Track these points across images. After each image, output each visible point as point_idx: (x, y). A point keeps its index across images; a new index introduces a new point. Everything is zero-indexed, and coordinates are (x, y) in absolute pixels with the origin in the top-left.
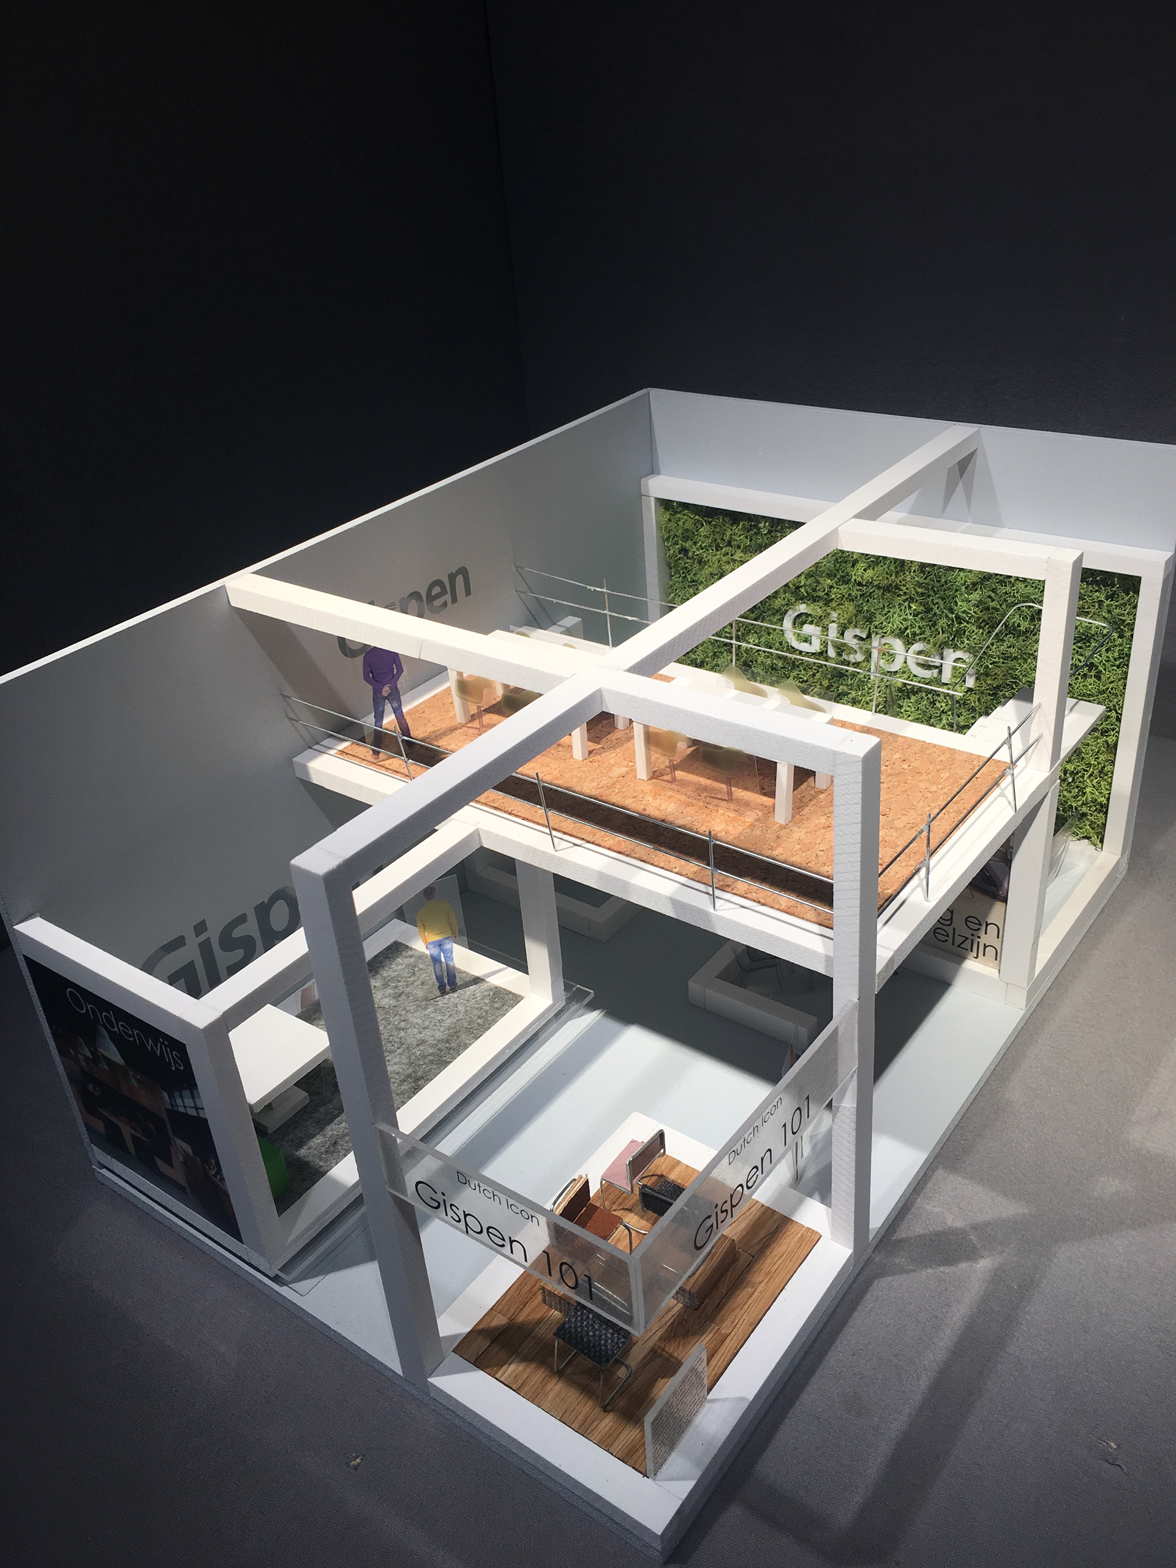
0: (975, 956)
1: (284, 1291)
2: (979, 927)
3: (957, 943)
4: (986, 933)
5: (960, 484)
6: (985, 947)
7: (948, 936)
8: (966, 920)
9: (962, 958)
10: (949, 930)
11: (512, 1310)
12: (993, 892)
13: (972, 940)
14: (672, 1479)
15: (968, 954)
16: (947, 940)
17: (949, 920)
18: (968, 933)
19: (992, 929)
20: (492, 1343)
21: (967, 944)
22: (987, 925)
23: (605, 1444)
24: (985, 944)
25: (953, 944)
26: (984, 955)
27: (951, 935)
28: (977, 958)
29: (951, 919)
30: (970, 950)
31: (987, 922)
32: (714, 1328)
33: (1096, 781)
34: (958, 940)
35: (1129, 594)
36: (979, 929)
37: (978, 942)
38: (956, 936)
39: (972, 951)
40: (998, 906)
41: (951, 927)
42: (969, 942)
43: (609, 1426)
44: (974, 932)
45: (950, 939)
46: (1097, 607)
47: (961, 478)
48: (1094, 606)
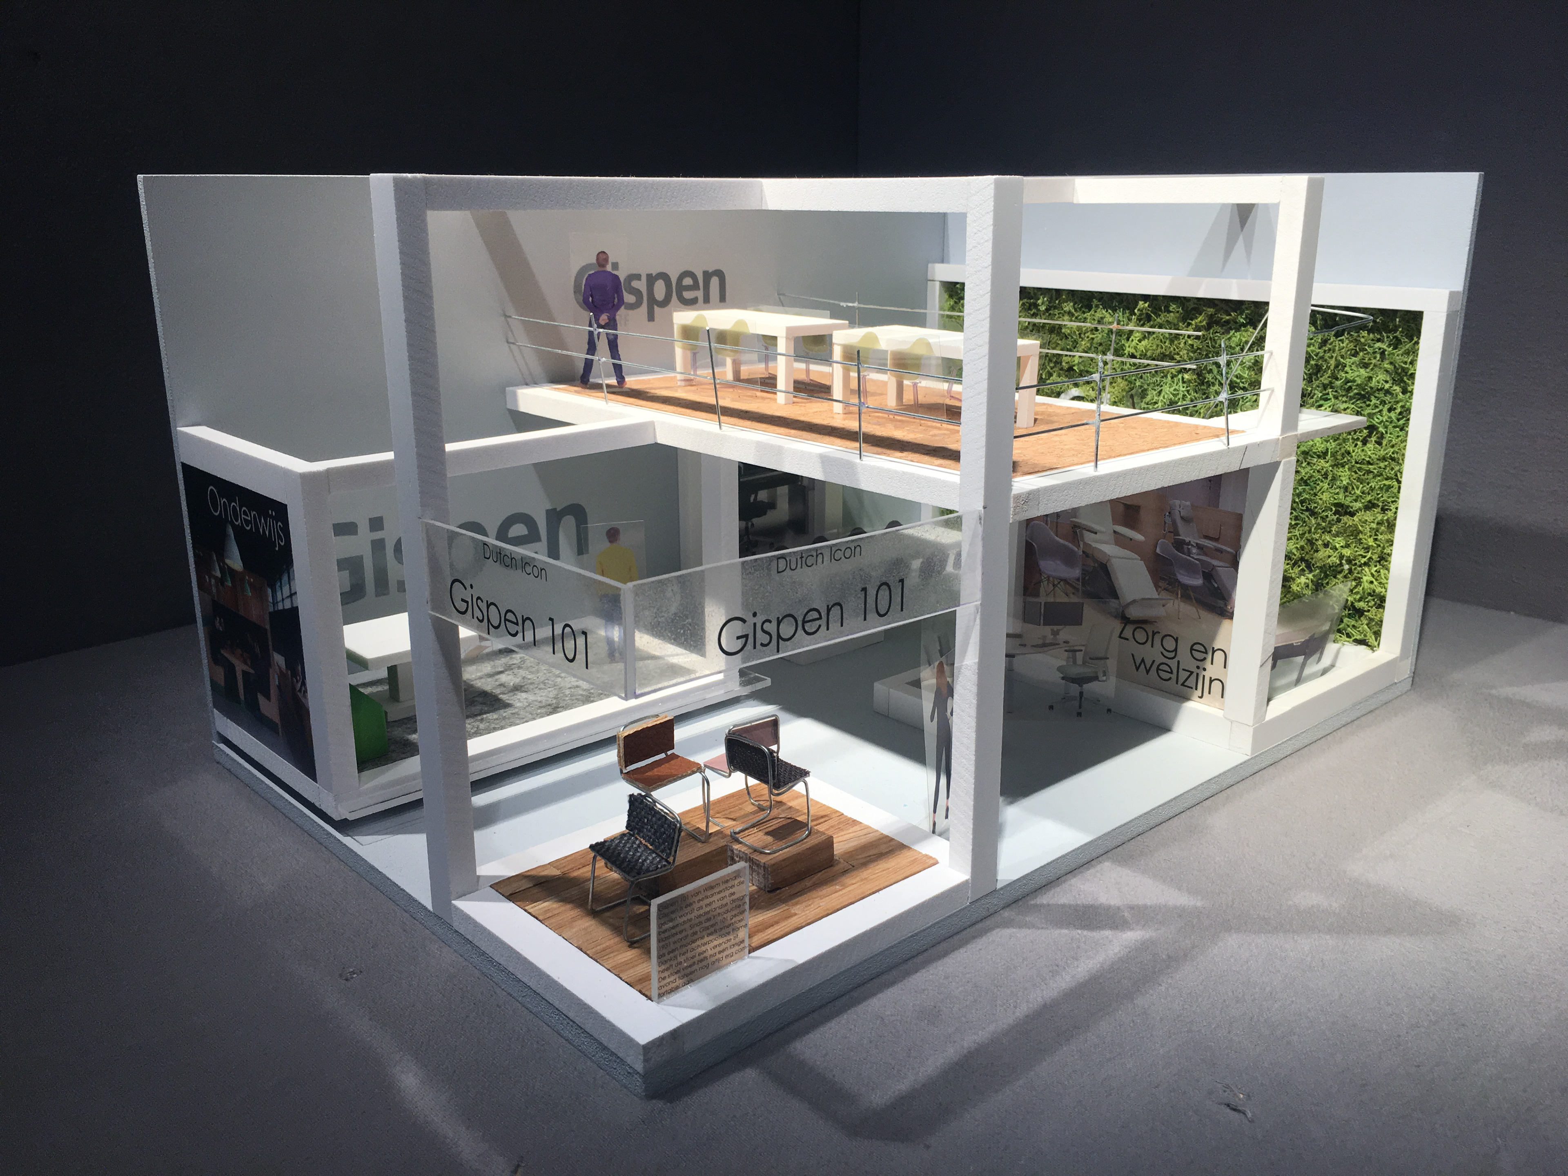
0: (1200, 695)
1: (347, 840)
2: (1205, 655)
3: (1181, 681)
4: (1212, 664)
5: (1241, 238)
6: (1211, 681)
7: (1171, 673)
8: (1192, 649)
9: (1187, 698)
10: (1173, 664)
11: (569, 867)
12: (1220, 607)
13: (1197, 674)
14: (680, 1006)
15: (1192, 694)
16: (1170, 678)
17: (1172, 651)
18: (1191, 665)
19: (1219, 656)
20: (534, 886)
21: (1191, 682)
22: (1214, 652)
23: (617, 971)
24: (1211, 678)
25: (1177, 683)
26: (1209, 693)
27: (1175, 671)
28: (1201, 697)
29: (1176, 650)
30: (1194, 687)
31: (1213, 648)
32: (784, 907)
33: (1375, 569)
34: (1183, 675)
35: (1413, 339)
36: (1205, 659)
37: (1204, 676)
38: (1180, 670)
39: (1196, 689)
40: (1226, 623)
41: (1176, 660)
42: (1193, 678)
43: (629, 958)
44: (1199, 663)
45: (1174, 676)
46: (1378, 358)
47: (1242, 230)
48: (1375, 358)
